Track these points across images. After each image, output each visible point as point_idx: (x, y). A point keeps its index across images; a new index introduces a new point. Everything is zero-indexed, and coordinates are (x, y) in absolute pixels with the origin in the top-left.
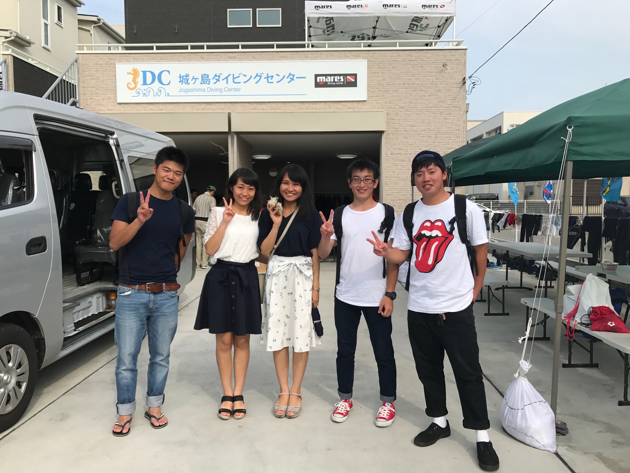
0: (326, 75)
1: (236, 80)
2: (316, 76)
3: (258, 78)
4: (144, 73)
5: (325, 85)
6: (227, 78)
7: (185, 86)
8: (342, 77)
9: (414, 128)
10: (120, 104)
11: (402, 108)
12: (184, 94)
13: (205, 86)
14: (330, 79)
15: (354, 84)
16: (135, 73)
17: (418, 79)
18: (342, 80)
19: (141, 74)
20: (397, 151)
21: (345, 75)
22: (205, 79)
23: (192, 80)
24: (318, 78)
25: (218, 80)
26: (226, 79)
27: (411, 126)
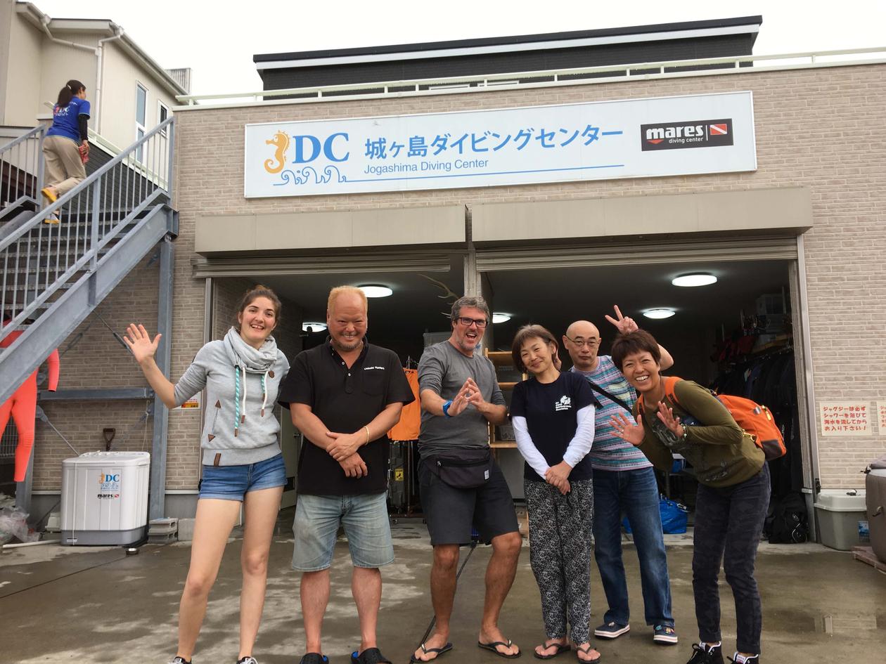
0: (665, 126)
1: (477, 146)
2: (644, 128)
3: (523, 139)
4: (299, 140)
5: (664, 144)
6: (460, 142)
7: (377, 162)
8: (699, 128)
9: (867, 224)
10: (250, 200)
11: (835, 183)
12: (374, 176)
13: (417, 160)
14: (673, 133)
15: (727, 140)
16: (281, 141)
17: (867, 124)
18: (700, 133)
19: (293, 142)
20: (832, 274)
21: (705, 124)
22: (417, 146)
23: (391, 150)
24: (649, 132)
25: (442, 147)
26: (458, 145)
27: (861, 220)
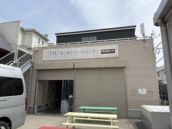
1: (77, 53)
3: (83, 52)
5: (104, 53)
6: (74, 52)
7: (62, 55)
8: (110, 50)
9: (136, 66)
10: (43, 61)
11: (131, 59)
12: (61, 57)
13: (68, 55)
14: (106, 51)
15: (114, 52)
16: (48, 52)
17: (136, 49)
18: (110, 51)
19: (50, 52)
20: (130, 74)
23: (64, 53)
24: (102, 51)
25: (72, 53)
